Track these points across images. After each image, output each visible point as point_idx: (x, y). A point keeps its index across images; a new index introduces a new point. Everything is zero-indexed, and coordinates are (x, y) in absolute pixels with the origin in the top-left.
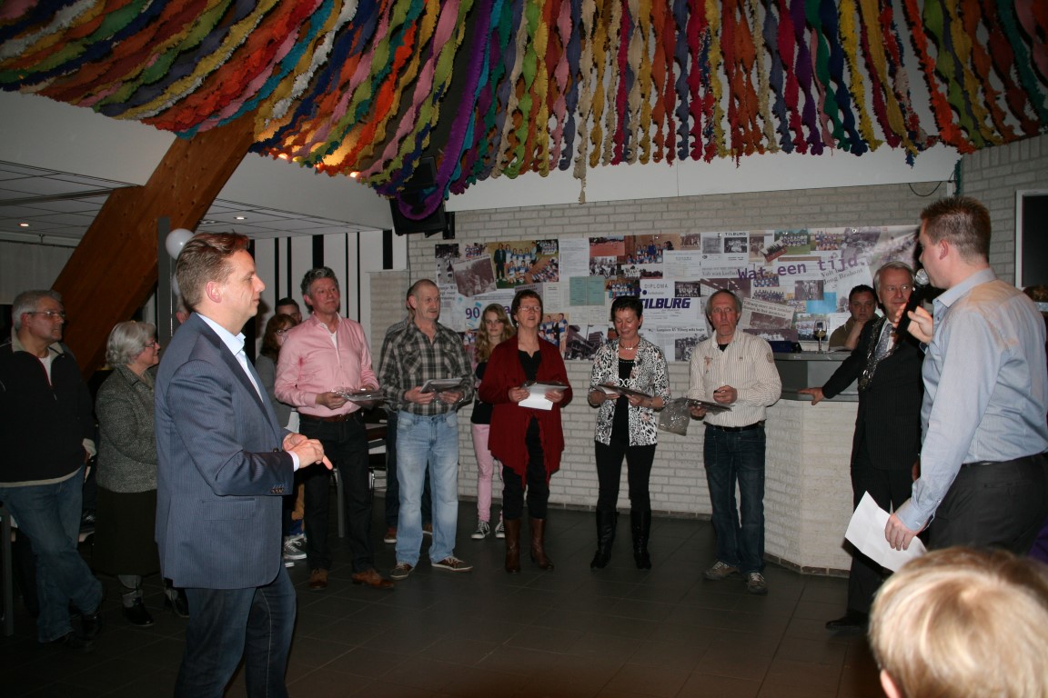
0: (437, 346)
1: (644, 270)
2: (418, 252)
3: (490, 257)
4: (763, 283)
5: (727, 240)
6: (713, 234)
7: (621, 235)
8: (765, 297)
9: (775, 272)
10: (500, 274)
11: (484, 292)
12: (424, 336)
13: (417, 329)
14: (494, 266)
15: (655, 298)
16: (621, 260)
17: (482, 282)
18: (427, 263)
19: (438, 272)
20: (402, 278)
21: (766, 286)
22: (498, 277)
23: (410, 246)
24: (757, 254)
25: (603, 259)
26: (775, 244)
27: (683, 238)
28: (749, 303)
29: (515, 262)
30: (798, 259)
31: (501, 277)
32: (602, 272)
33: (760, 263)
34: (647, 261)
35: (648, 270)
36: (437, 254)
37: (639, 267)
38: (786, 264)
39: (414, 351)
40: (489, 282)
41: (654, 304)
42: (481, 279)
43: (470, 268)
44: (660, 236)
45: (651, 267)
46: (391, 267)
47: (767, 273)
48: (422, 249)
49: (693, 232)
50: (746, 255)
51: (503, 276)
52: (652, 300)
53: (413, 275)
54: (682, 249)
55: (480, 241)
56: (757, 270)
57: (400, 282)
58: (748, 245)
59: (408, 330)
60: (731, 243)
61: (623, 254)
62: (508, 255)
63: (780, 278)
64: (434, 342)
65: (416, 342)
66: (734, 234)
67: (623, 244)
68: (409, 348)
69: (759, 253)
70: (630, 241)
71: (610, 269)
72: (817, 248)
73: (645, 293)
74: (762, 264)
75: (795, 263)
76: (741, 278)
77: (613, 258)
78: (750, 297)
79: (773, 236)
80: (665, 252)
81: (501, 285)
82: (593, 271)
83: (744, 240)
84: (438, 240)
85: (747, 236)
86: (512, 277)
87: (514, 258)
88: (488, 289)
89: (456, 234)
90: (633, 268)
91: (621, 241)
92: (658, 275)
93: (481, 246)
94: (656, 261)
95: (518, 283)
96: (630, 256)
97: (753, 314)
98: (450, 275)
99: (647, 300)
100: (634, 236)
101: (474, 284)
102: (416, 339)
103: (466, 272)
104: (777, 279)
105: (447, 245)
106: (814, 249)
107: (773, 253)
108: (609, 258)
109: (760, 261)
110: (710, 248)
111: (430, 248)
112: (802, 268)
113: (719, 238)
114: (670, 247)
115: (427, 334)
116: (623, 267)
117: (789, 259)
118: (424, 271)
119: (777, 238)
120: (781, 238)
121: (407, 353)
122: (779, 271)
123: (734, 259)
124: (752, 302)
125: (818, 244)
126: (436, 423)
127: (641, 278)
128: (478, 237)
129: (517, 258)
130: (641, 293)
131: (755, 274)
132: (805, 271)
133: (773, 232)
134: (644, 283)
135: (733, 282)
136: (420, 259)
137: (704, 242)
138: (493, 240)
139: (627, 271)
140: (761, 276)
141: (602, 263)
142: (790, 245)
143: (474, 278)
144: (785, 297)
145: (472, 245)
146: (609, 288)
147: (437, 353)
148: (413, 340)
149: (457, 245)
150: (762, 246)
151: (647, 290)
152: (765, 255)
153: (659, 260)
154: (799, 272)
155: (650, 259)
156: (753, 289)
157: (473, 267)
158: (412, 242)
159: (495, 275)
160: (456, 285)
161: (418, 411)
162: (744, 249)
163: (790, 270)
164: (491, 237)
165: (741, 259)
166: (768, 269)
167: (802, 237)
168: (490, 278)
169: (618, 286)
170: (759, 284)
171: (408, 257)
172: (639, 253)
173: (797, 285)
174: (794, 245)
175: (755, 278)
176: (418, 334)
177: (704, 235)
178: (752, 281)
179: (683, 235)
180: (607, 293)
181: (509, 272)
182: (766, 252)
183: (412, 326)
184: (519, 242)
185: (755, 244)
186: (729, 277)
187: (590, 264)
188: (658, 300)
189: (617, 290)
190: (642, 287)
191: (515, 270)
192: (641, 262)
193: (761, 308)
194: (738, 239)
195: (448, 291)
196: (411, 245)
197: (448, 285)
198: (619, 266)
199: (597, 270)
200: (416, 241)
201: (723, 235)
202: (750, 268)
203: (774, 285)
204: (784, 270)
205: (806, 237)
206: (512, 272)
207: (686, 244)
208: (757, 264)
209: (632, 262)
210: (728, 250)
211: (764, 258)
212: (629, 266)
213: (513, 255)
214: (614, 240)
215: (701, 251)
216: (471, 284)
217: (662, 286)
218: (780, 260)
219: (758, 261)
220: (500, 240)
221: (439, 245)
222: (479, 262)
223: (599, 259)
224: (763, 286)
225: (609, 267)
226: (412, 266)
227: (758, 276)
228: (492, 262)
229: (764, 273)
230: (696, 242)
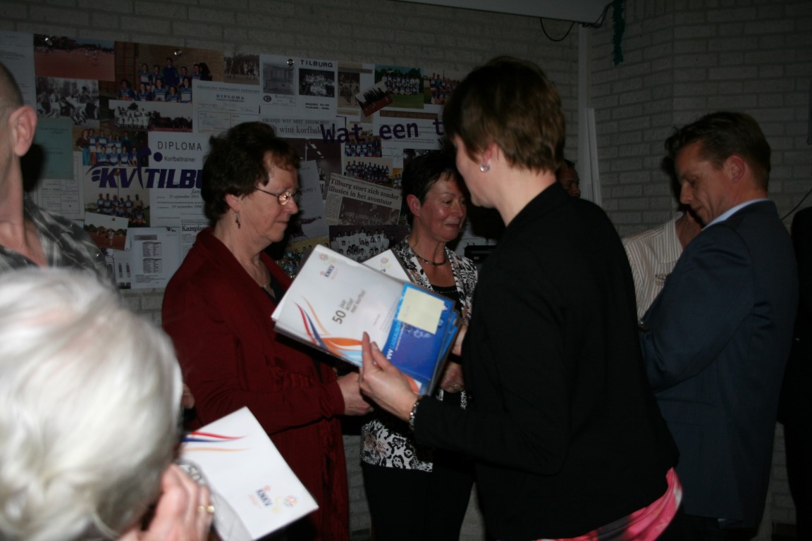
1: (157, 114)
4: (358, 151)
5: (304, 73)
6: (282, 60)
7: (108, 39)
8: (362, 173)
9: (376, 133)
15: (178, 168)
16: (109, 90)
21: (362, 156)
24: (349, 101)
25: (67, 84)
26: (376, 87)
27: (228, 60)
28: (339, 183)
30: (408, 115)
32: (67, 110)
33: (355, 117)
34: (163, 97)
35: (163, 115)
37: (146, 106)
38: (392, 122)
41: (177, 180)
44: (187, 51)
45: (170, 109)
47: (365, 134)
49: (246, 51)
50: (333, 102)
52: (172, 172)
54: (227, 80)
56: (350, 128)
58: (335, 84)
60: (310, 79)
61: (112, 78)
63: (384, 143)
66: (315, 63)
67: (112, 56)
69: (353, 101)
70: (127, 52)
71: (84, 106)
72: (433, 100)
73: (158, 157)
74: (357, 118)
75: (405, 122)
76: (325, 139)
77: (91, 84)
78: (339, 172)
79: (373, 76)
80: (196, 82)
82: (46, 106)
83: (329, 75)
85: (335, 69)
90: (134, 107)
91: (106, 50)
92: (183, 125)
94: (179, 99)
96: (125, 84)
97: (345, 201)
99: (163, 172)
100: (136, 45)
104: (379, 145)
106: (429, 102)
107: (373, 102)
108: (81, 83)
109: (355, 114)
110: (276, 83)
112: (412, 129)
113: (289, 69)
114: (205, 75)
116: (113, 104)
117: (396, 114)
119: (378, 79)
120: (384, 79)
122: (381, 132)
123: (314, 106)
124: (342, 181)
125: (434, 94)
127: (150, 128)
130: (151, 158)
131: (347, 134)
132: (417, 135)
133: (372, 67)
134: (156, 139)
135: (314, 146)
137: (265, 72)
139: (122, 112)
140: (356, 137)
141: (65, 92)
142: (396, 90)
144: (390, 174)
146: (82, 143)
150: (357, 90)
151: (164, 152)
152: (360, 103)
153: (185, 97)
154: (409, 136)
155: (167, 94)
156: (345, 160)
162: (330, 91)
163: (398, 132)
165: (326, 107)
166: (365, 127)
167: (413, 81)
169: (103, 141)
170: (353, 151)
172: (145, 79)
173: (406, 156)
174: (402, 91)
175: (347, 140)
177: (265, 59)
178: (343, 146)
179: (229, 54)
180: (78, 155)
182: (363, 100)
185: (347, 85)
186: (308, 137)
187: (39, 91)
188: (184, 172)
189: (99, 150)
190: (153, 147)
192: (150, 97)
193: (356, 191)
194: (321, 73)
198: (104, 102)
199: (55, 106)
201: (298, 65)
202: (340, 124)
203: (375, 155)
204: (389, 131)
205: (418, 81)
207: (235, 72)
208: (351, 118)
209: (132, 96)
210: (305, 90)
211: (359, 110)
212: (125, 104)
214: (92, 47)
215: (260, 87)
217: (192, 147)
218: (384, 114)
219: (350, 113)
223: (61, 81)
224: (358, 155)
225: (82, 100)
227: (352, 137)
229: (360, 133)
230: (251, 71)
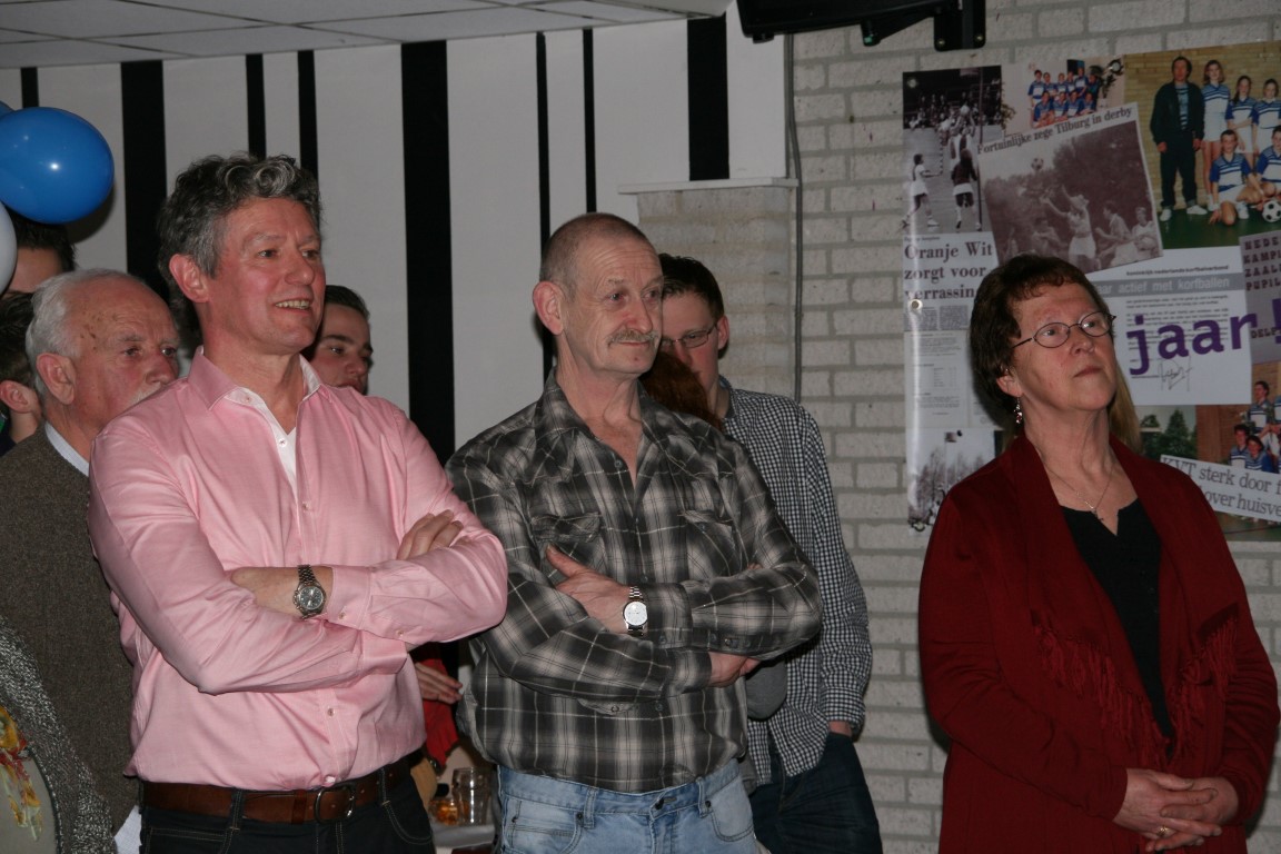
0: (655, 502)
2: (834, 107)
3: (1134, 116)
10: (1178, 186)
11: (1106, 265)
12: (609, 461)
13: (577, 427)
14: (1150, 156)
17: (1099, 222)
18: (866, 151)
19: (915, 188)
20: (768, 216)
22: (1168, 200)
23: (800, 84)
29: (1244, 134)
31: (1180, 201)
36: (908, 115)
39: (575, 516)
40: (1131, 222)
42: (1095, 210)
43: (1049, 165)
46: (723, 173)
48: (847, 93)
51: (1190, 193)
53: (813, 202)
55: (1090, 53)
57: (760, 231)
59: (541, 431)
62: (1215, 108)
64: (645, 486)
65: (577, 483)
68: (555, 504)
81: (1182, 233)
84: (918, 53)
86: (1229, 196)
87: (1242, 115)
88: (1124, 251)
89: (993, 28)
93: (1097, 70)
95: (1257, 220)
98: (964, 199)
101: (1067, 233)
102: (577, 467)
103: (1030, 181)
105: (952, 75)
111: (879, 86)
115: (616, 444)
118: (858, 184)
121: (553, 519)
126: (673, 820)
128: (1086, 35)
129: (1255, 117)
136: (842, 136)
138: (1150, 45)
143: (1066, 206)
145: (1057, 70)
147: (659, 530)
148: (567, 470)
149: (994, 72)
157: (1058, 163)
158: (810, 64)
159: (1154, 193)
160: (988, 237)
161: (594, 774)
164: (1137, 33)
168: (1131, 205)
171: (791, 125)
176: (582, 449)
181: (1215, 175)
183: (557, 409)
184: (1264, 47)
191: (1246, 170)
195: (953, 263)
196: (802, 78)
197: (957, 240)
200: (825, 63)
206: (1232, 177)
213: (1235, 103)
216: (1052, 233)
220: (1177, 43)
221: (918, 75)
222: (1086, 137)
226: (806, 163)
228: (1144, 136)
